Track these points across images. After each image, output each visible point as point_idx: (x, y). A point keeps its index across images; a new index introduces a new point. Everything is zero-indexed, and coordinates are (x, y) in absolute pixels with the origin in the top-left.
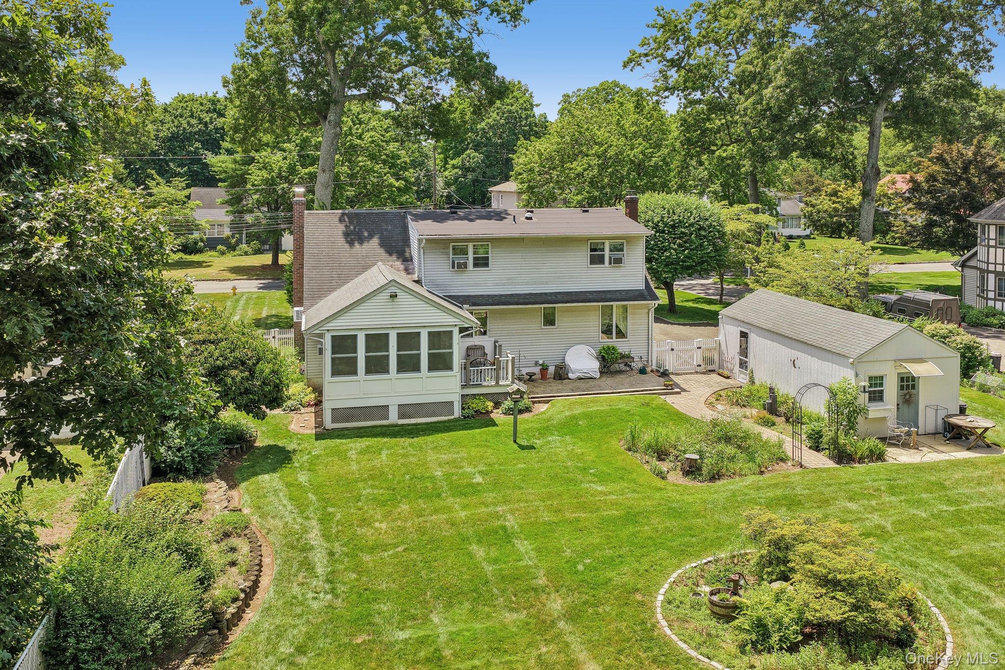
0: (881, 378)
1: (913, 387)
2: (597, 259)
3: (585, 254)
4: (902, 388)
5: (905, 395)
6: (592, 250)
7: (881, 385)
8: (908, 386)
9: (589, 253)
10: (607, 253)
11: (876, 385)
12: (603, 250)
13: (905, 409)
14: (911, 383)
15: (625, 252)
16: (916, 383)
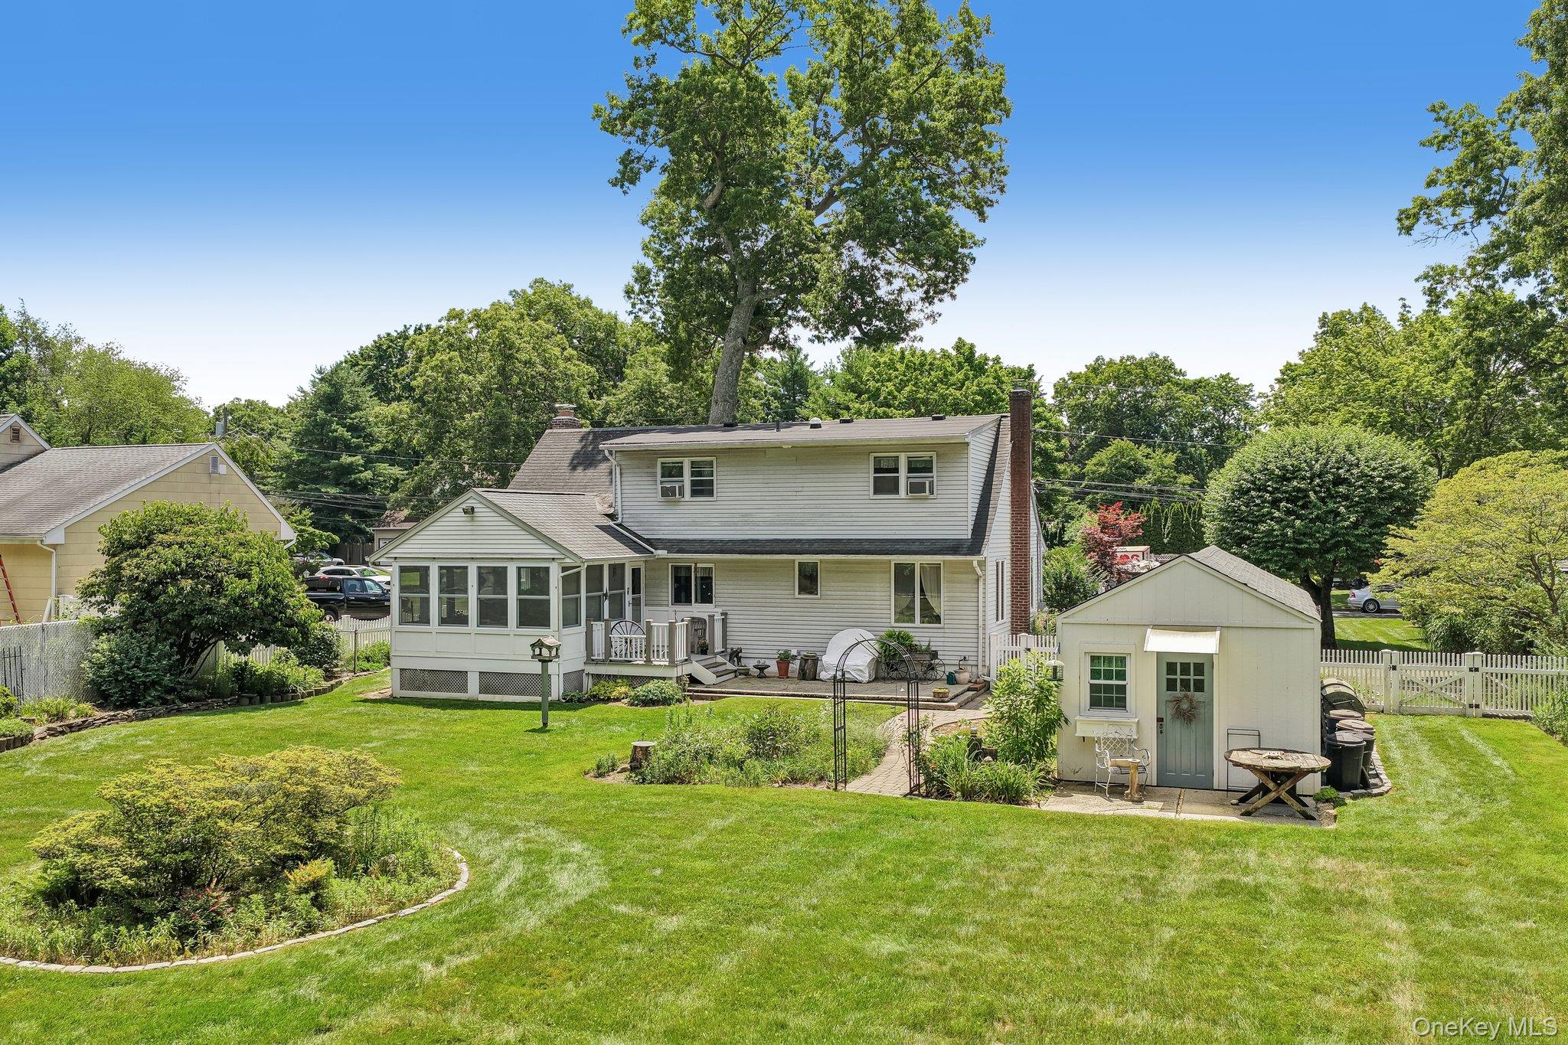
0: (1122, 660)
1: (1199, 686)
2: (885, 484)
3: (867, 477)
4: (1171, 685)
5: (1178, 701)
6: (877, 471)
7: (1121, 675)
8: (1185, 684)
9: (872, 475)
10: (903, 474)
11: (1108, 675)
12: (896, 470)
13: (1175, 729)
14: (1192, 677)
15: (935, 473)
16: (1206, 678)
